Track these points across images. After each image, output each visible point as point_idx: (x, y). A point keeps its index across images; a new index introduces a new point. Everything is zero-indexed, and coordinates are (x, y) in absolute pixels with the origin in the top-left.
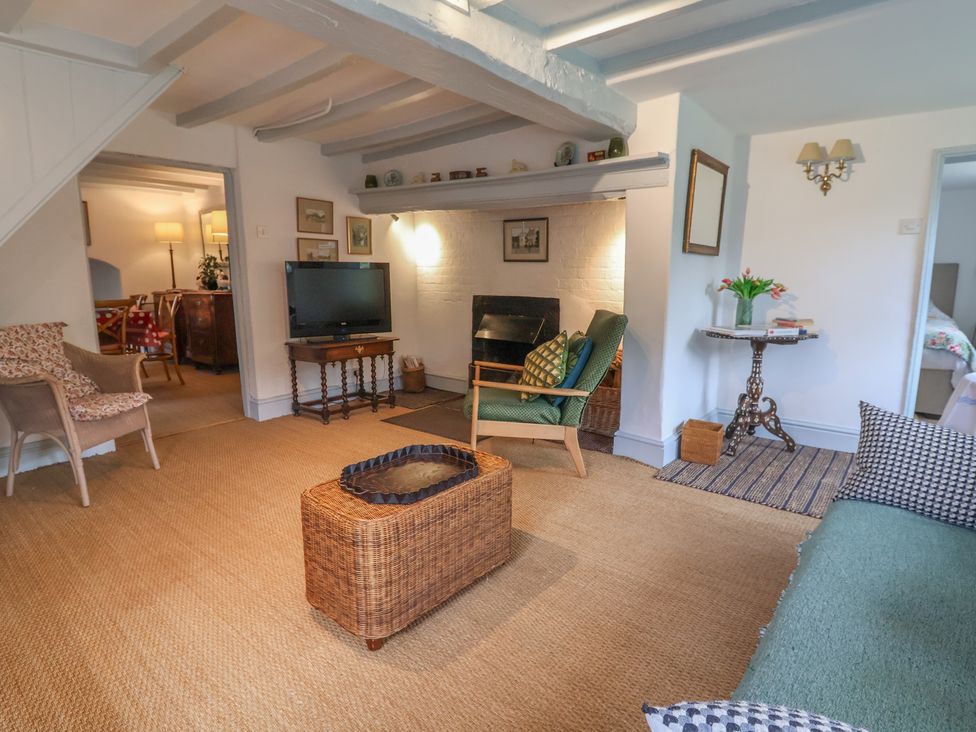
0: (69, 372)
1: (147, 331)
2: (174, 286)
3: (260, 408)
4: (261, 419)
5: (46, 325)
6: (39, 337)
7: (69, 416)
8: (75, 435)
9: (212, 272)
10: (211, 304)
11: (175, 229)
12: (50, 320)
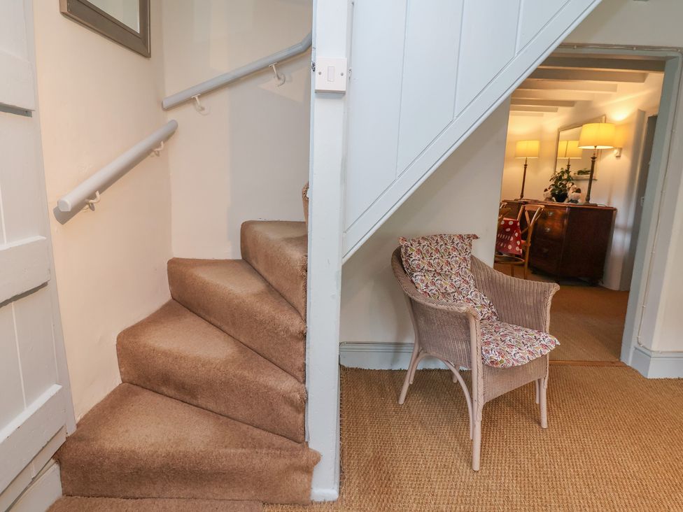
0: (473, 288)
1: (512, 239)
2: (522, 196)
3: (652, 364)
4: (650, 376)
5: (461, 237)
6: (455, 249)
7: (480, 358)
8: (481, 382)
9: (565, 186)
10: (564, 216)
11: (533, 146)
12: (464, 232)
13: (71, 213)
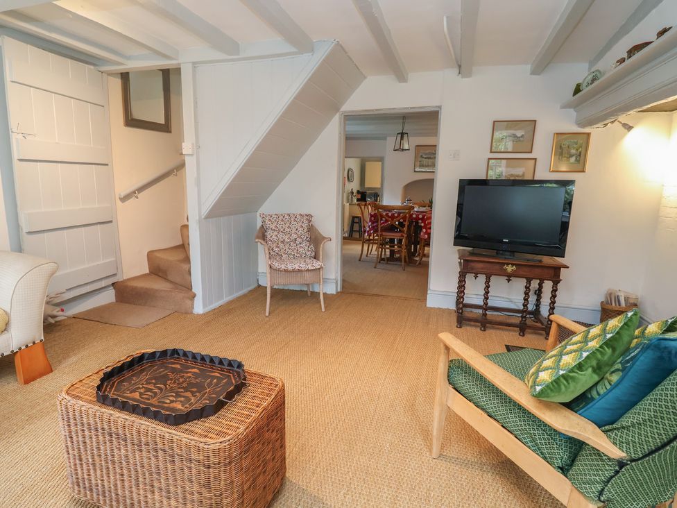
13: (124, 199)
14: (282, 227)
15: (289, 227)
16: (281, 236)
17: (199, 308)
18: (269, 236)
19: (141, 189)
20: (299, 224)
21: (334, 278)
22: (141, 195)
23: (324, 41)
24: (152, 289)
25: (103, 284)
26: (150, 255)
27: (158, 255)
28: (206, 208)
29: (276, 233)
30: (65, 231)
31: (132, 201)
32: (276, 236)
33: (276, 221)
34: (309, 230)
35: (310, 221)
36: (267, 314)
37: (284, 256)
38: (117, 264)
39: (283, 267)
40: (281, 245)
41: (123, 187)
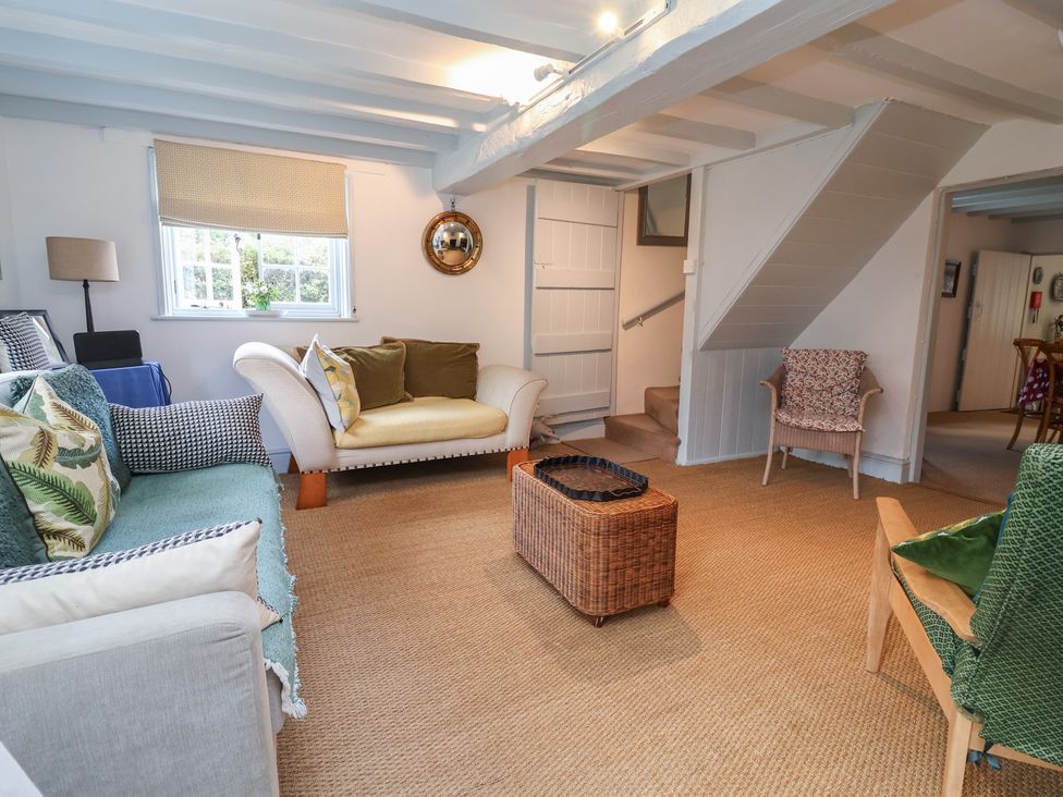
13: (628, 325)
14: (812, 368)
15: (823, 369)
16: (808, 380)
17: (683, 459)
18: (789, 380)
19: (646, 315)
20: (841, 366)
21: (901, 457)
22: (647, 322)
23: (871, 105)
24: (638, 429)
25: (594, 415)
26: (648, 392)
27: (654, 392)
28: (703, 338)
29: (801, 376)
30: (566, 356)
31: (635, 329)
32: (801, 380)
33: (803, 358)
34: (858, 376)
35: (861, 363)
36: (764, 483)
37: (808, 409)
38: (611, 396)
39: (794, 421)
40: (806, 394)
41: (627, 314)
